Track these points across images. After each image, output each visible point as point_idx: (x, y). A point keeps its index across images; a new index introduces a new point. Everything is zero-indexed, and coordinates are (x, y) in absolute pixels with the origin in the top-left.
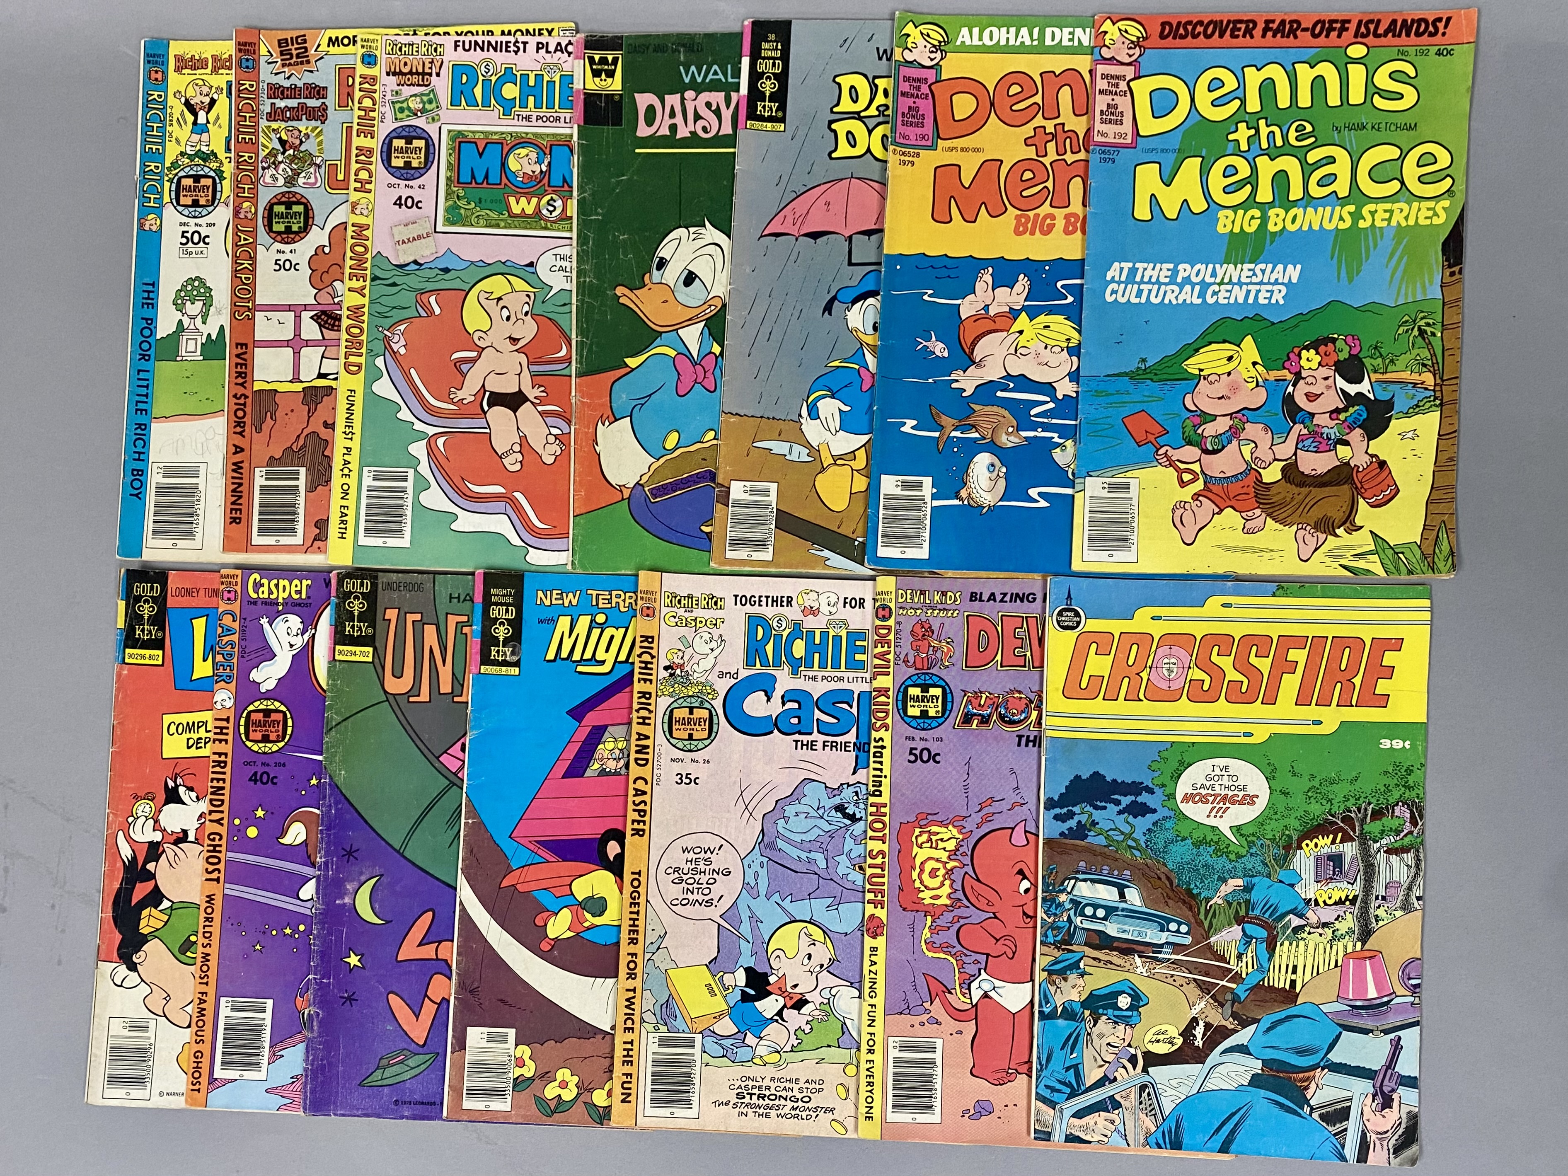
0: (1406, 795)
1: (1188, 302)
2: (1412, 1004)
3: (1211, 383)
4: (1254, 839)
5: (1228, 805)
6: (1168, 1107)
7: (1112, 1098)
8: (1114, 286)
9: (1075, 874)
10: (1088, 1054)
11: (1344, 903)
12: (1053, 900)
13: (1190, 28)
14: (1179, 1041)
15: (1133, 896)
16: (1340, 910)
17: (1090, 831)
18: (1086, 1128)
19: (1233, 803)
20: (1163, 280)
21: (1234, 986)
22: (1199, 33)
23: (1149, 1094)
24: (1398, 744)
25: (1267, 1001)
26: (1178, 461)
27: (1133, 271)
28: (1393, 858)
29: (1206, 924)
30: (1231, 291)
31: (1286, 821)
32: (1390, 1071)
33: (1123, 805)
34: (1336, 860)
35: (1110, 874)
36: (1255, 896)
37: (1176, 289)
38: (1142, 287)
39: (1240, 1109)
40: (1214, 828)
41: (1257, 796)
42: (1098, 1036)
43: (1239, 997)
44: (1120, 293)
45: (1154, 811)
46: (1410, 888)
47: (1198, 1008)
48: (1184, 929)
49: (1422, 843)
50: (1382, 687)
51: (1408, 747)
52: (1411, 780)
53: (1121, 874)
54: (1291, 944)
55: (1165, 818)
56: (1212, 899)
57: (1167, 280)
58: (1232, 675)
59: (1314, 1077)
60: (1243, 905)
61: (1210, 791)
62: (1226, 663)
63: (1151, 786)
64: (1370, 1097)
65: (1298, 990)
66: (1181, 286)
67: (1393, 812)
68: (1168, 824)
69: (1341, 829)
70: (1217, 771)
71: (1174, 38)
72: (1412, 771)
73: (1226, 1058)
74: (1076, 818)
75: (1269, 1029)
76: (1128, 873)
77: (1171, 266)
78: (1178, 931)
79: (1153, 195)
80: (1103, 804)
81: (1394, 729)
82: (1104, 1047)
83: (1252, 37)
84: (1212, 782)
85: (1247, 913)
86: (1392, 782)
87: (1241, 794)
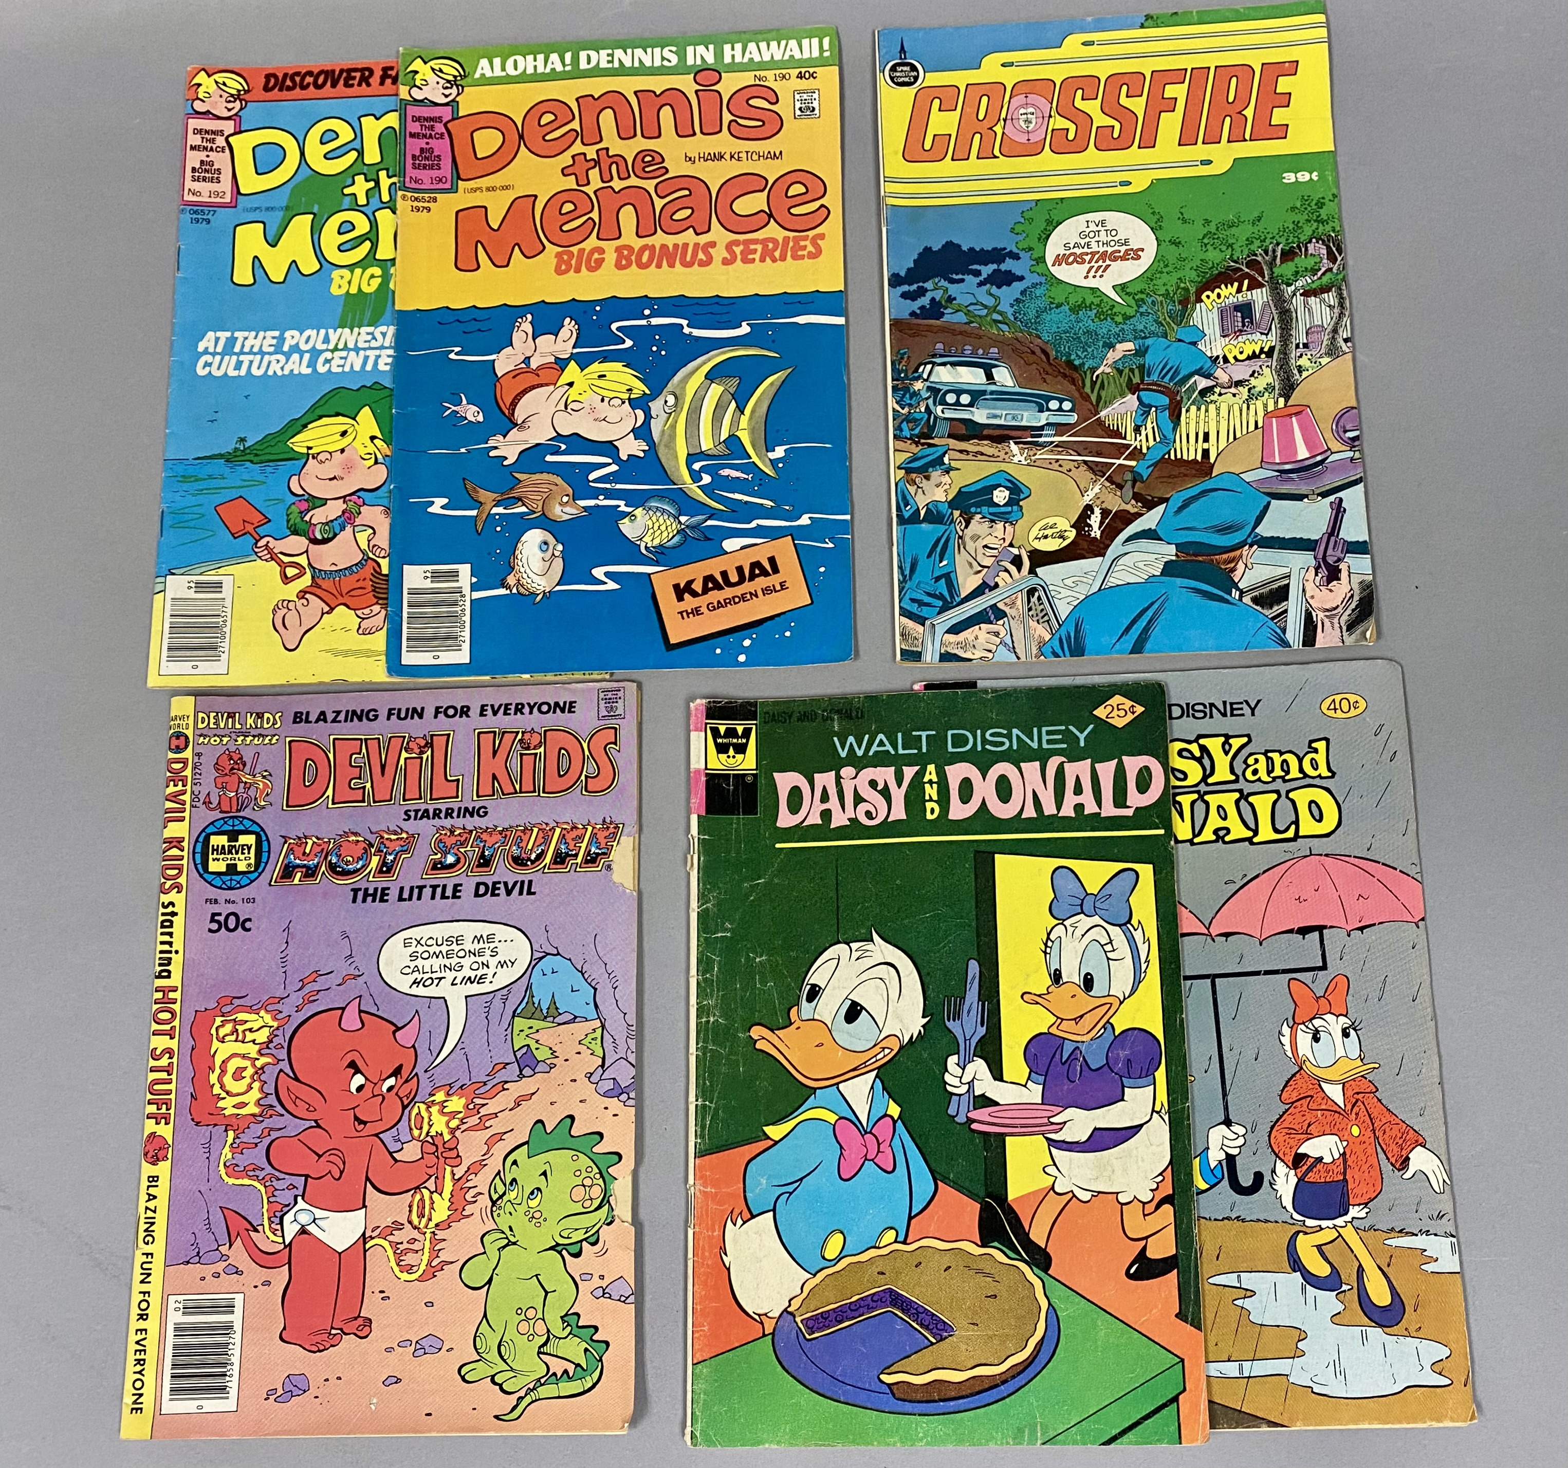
0: (1320, 230)
1: (296, 372)
2: (1352, 459)
3: (321, 462)
4: (1144, 296)
5: (1108, 262)
6: (1064, 610)
7: (994, 607)
8: (209, 358)
9: (932, 359)
10: (961, 560)
11: (1259, 357)
12: (906, 389)
13: (298, 79)
14: (1072, 534)
15: (1004, 376)
16: (1255, 365)
17: (946, 308)
18: (964, 646)
19: (1115, 259)
20: (266, 349)
21: (1133, 463)
22: (309, 84)
23: (1039, 598)
24: (1304, 176)
25: (1175, 477)
26: (282, 553)
27: (232, 341)
28: (1312, 300)
29: (1094, 398)
30: (345, 358)
31: (1180, 274)
32: (1333, 539)
33: (984, 275)
34: (1245, 310)
35: (974, 353)
36: (1149, 359)
37: (282, 358)
38: (242, 358)
39: (1152, 604)
40: (1094, 290)
41: (1142, 250)
42: (972, 538)
43: (1142, 477)
44: (216, 365)
45: (1021, 278)
46: (1335, 331)
47: (1091, 494)
48: (1067, 405)
49: (1344, 279)
50: (1279, 116)
51: (1315, 178)
52: (1324, 213)
53: (986, 353)
54: (1199, 409)
55: (1035, 285)
56: (1097, 368)
57: (272, 349)
58: (1101, 120)
59: (1241, 556)
60: (1137, 372)
61: (1086, 250)
62: (1092, 107)
63: (1015, 250)
64: (1312, 571)
65: (1212, 461)
66: (288, 356)
67: (1306, 249)
68: (1038, 292)
69: (1247, 276)
70: (1093, 227)
71: (281, 90)
72: (1323, 204)
73: (1130, 547)
74: (929, 295)
75: (1181, 509)
76: (996, 350)
77: (277, 333)
78: (1060, 409)
79: (256, 257)
80: (960, 276)
81: (1297, 161)
82: (981, 551)
83: (368, 85)
84: (1088, 239)
85: (1142, 380)
86: (1302, 218)
87: (1123, 249)
